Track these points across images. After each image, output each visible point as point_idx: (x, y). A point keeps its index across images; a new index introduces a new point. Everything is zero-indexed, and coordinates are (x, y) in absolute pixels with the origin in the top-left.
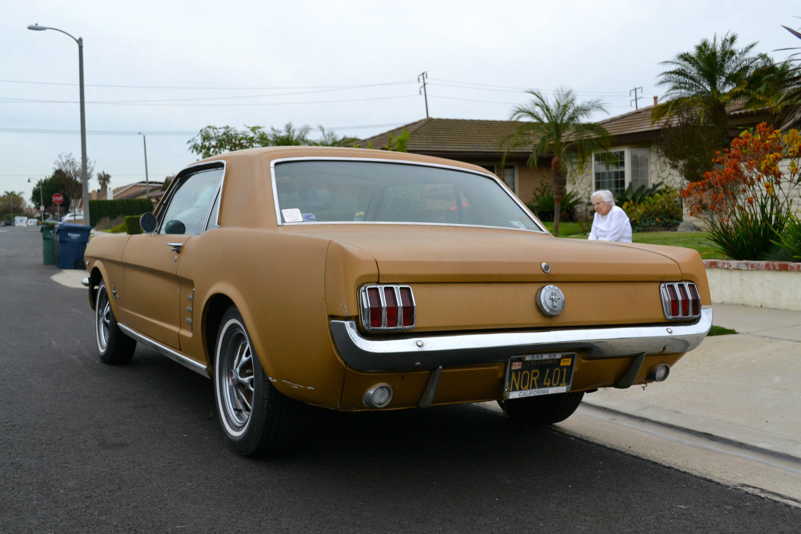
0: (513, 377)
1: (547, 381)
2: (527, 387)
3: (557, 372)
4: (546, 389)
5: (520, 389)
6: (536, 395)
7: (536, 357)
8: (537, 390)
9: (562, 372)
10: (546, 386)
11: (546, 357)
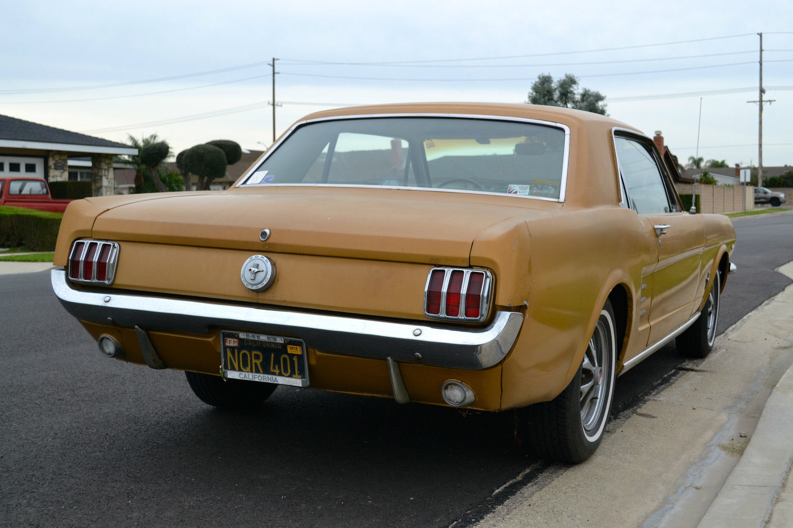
0: (229, 354)
1: (274, 368)
2: (248, 369)
3: (284, 359)
4: (274, 377)
5: (240, 370)
6: (262, 381)
7: (251, 336)
8: (262, 375)
9: (292, 363)
10: (274, 374)
11: (263, 338)
